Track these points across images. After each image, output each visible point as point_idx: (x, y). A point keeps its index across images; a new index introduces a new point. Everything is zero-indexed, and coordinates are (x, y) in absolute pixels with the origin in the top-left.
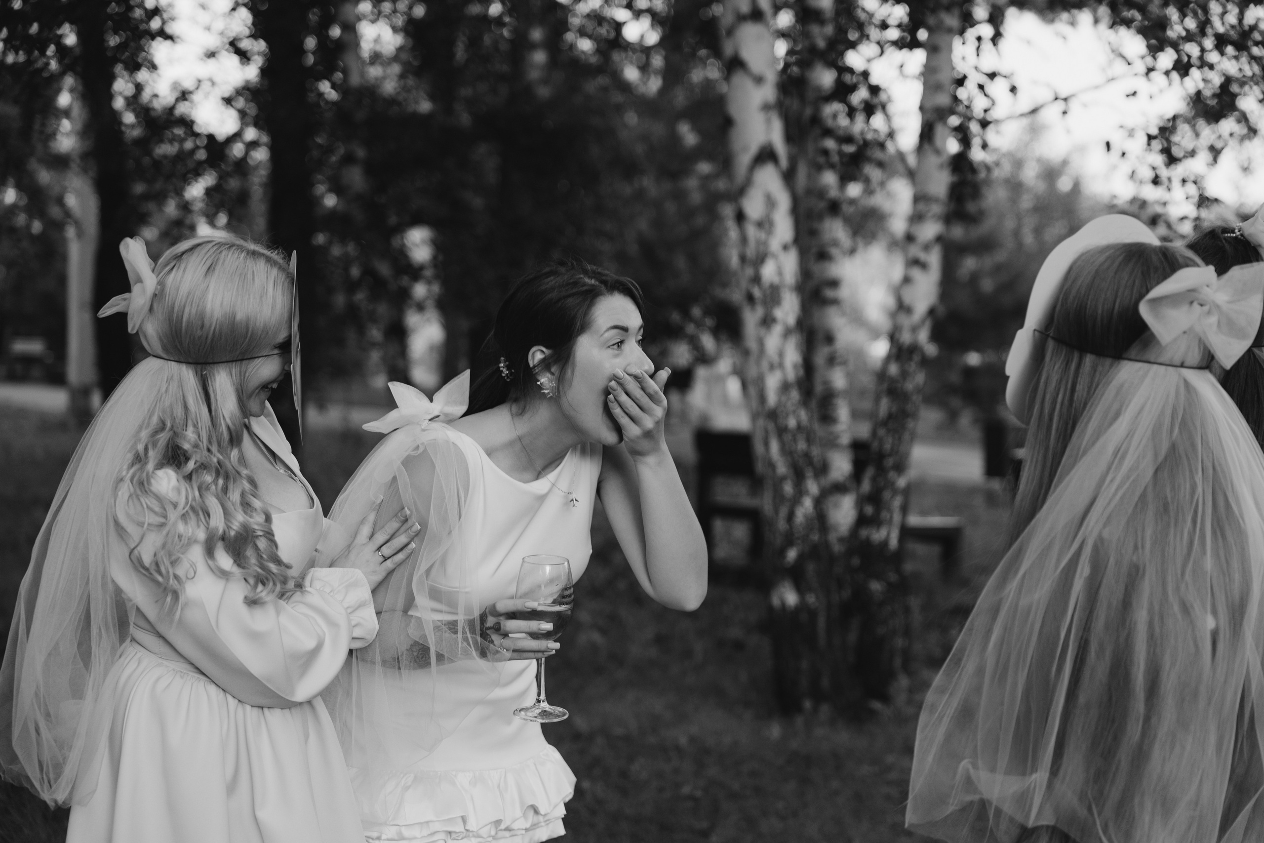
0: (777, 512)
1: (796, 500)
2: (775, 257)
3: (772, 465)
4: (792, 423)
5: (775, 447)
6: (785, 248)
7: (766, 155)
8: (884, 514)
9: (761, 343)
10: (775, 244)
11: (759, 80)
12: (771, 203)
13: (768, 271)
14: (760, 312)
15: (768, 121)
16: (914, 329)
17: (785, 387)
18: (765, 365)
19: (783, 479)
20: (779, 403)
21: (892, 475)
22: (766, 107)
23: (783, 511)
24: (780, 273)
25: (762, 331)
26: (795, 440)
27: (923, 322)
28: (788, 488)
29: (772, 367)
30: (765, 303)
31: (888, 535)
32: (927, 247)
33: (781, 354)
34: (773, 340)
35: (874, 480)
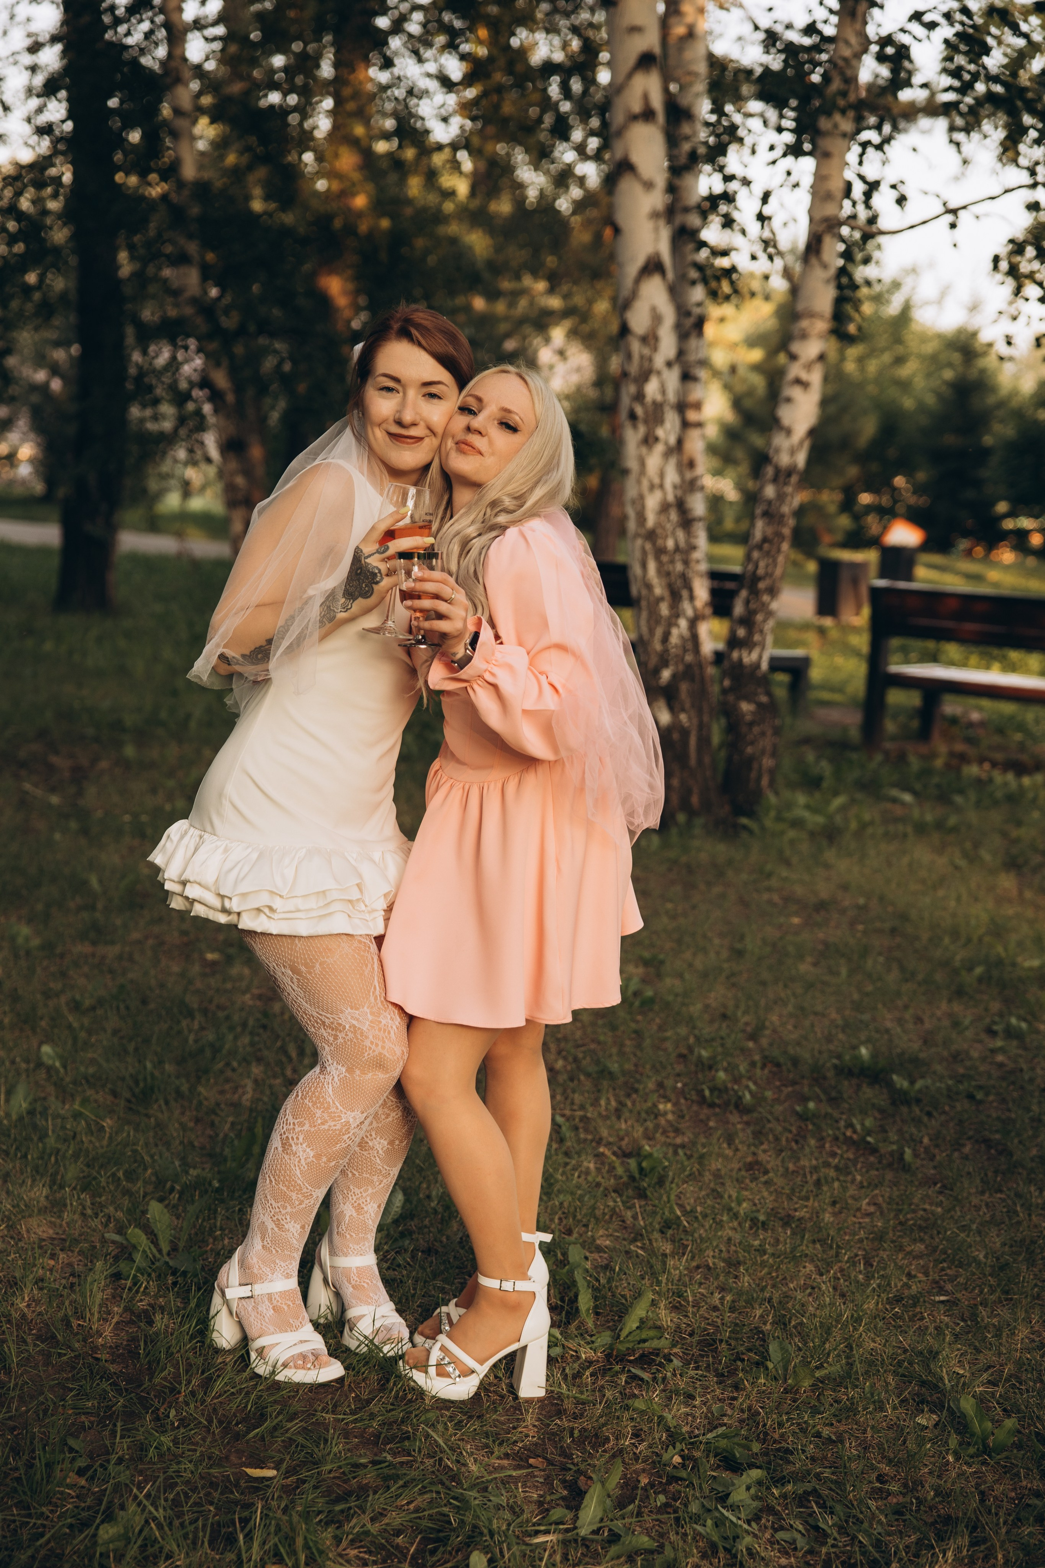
0: (652, 632)
1: (672, 621)
2: (659, 373)
3: (649, 587)
4: (670, 544)
5: (652, 566)
6: (669, 364)
7: (653, 266)
8: (757, 638)
9: (642, 463)
10: (659, 361)
11: (649, 185)
12: (657, 319)
13: (652, 388)
14: (642, 430)
15: (656, 230)
16: (793, 452)
17: (665, 508)
18: (645, 483)
19: (661, 599)
20: (659, 525)
21: (766, 598)
22: (655, 215)
23: (659, 632)
24: (663, 392)
25: (644, 450)
26: (672, 562)
27: (801, 443)
28: (664, 609)
29: (652, 487)
30: (646, 422)
31: (760, 657)
32: (809, 367)
33: (662, 475)
34: (654, 460)
35: (747, 602)
